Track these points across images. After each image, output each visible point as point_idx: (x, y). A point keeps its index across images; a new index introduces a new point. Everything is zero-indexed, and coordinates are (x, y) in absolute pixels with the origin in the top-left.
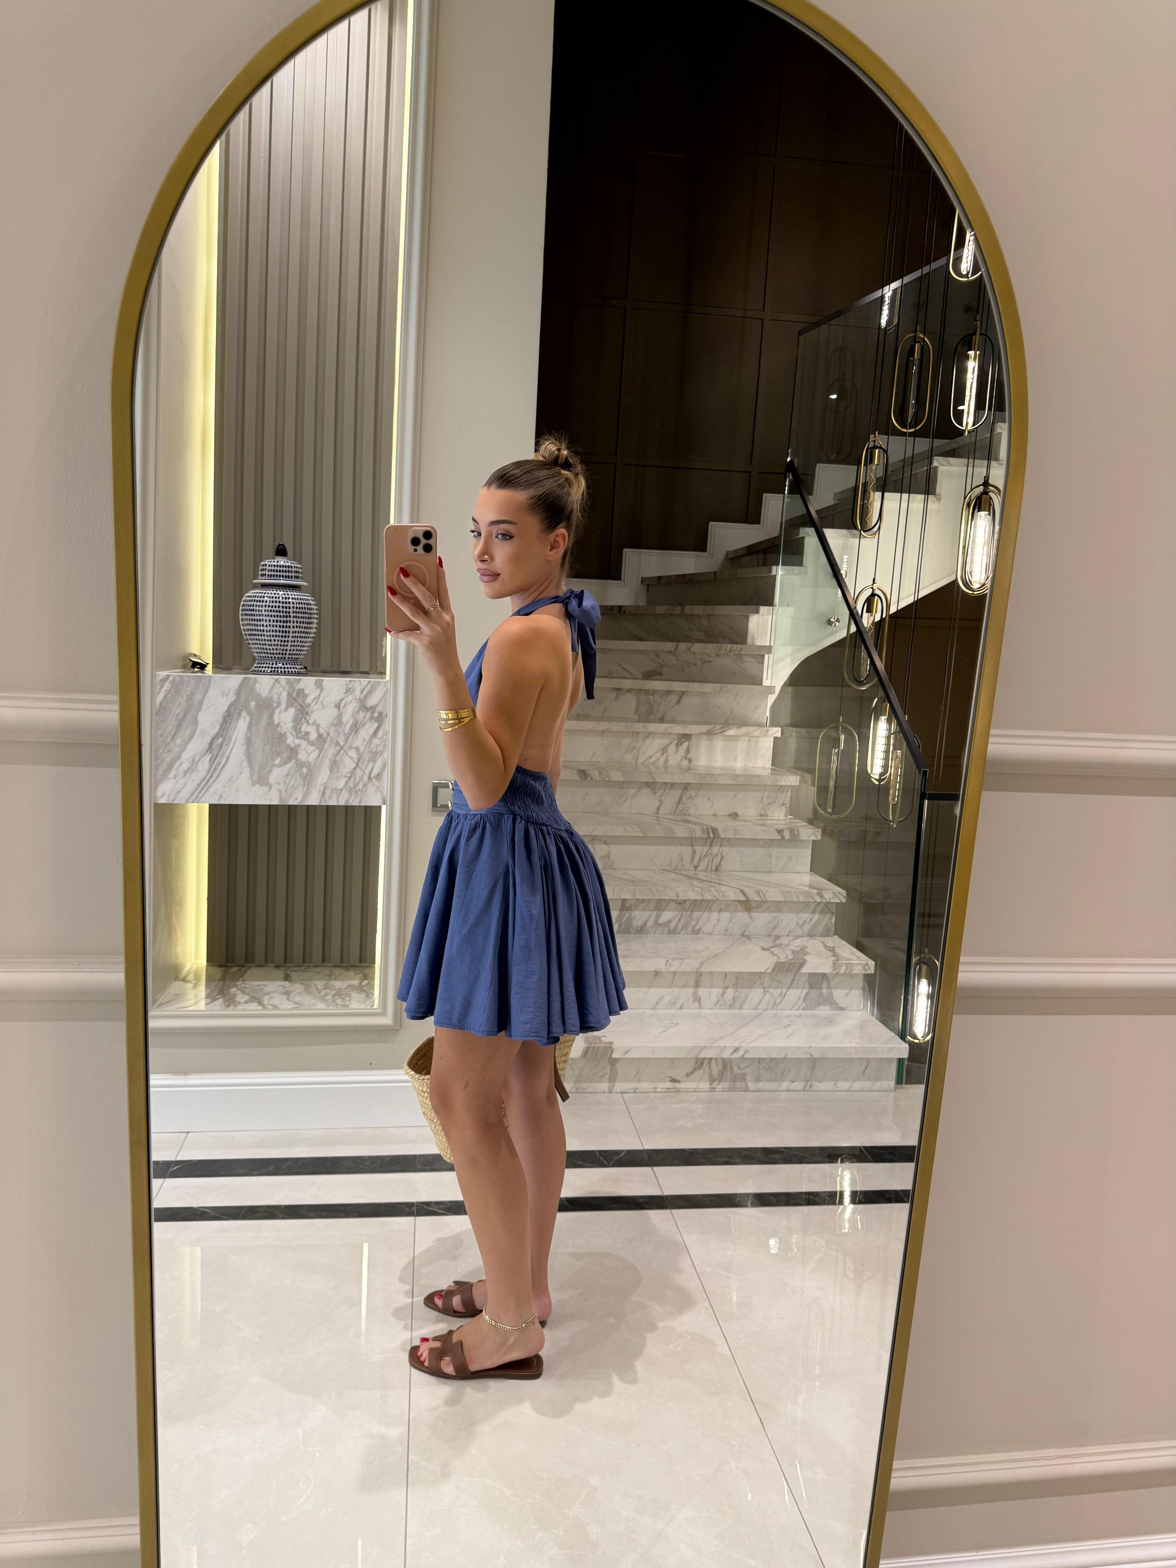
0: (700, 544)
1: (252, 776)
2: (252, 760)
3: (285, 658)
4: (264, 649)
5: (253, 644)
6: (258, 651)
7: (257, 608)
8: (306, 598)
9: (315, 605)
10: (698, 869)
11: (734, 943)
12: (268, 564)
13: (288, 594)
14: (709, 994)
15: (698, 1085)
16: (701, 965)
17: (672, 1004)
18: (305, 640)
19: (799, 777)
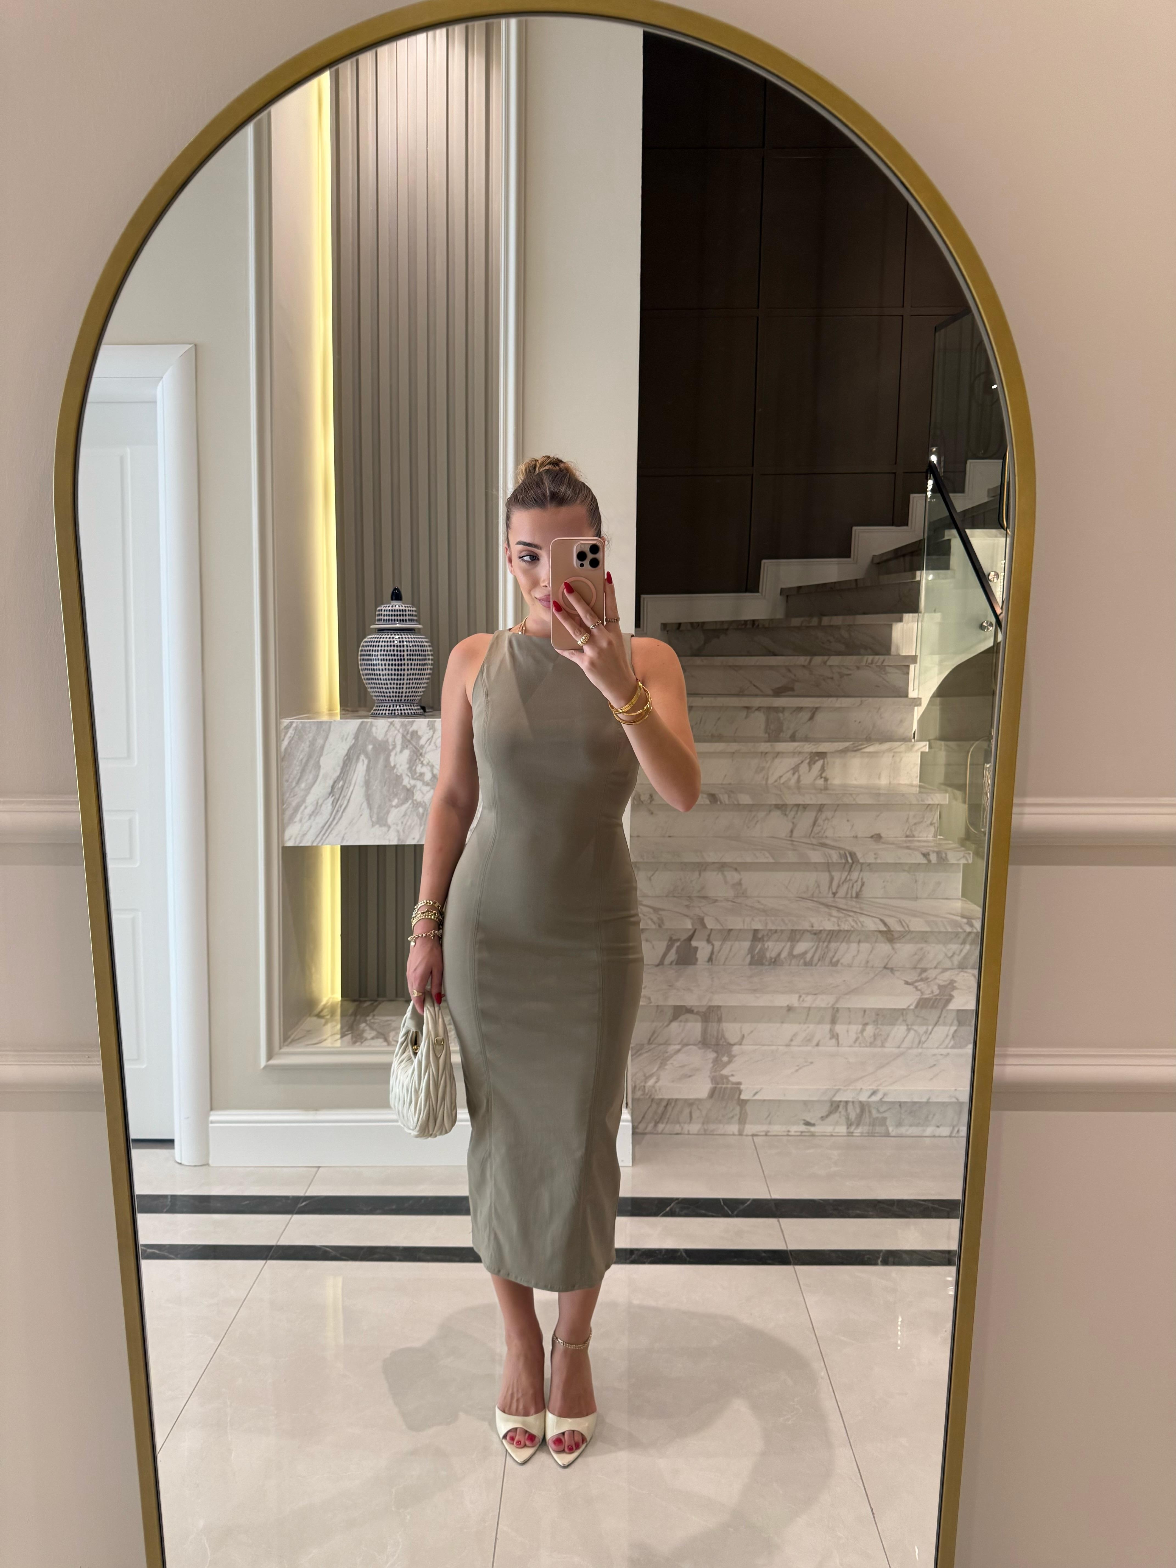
0: (844, 550)
1: (371, 817)
2: (371, 802)
3: (401, 700)
4: (381, 692)
5: (371, 688)
6: (376, 694)
7: (374, 653)
8: (420, 640)
9: (429, 646)
10: (837, 895)
11: (876, 976)
12: (383, 609)
13: (402, 638)
14: (848, 1031)
15: (834, 1129)
16: (837, 1001)
17: (808, 1040)
18: (420, 681)
19: (947, 795)
